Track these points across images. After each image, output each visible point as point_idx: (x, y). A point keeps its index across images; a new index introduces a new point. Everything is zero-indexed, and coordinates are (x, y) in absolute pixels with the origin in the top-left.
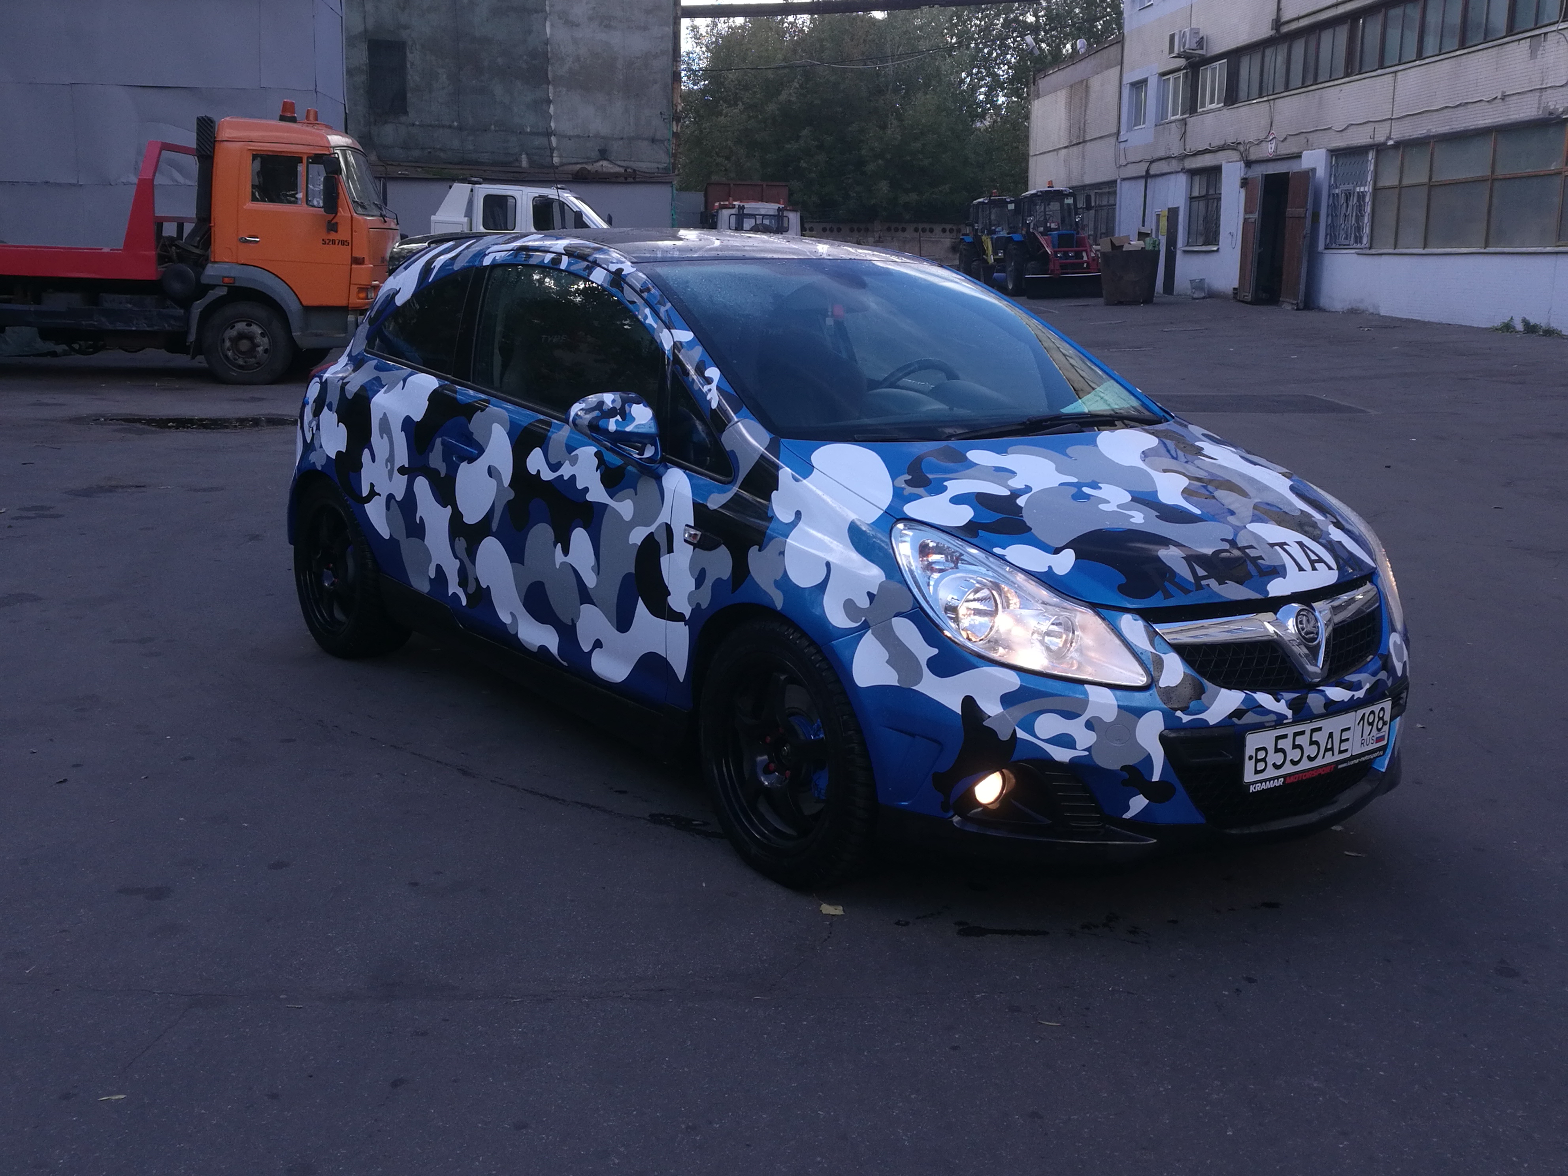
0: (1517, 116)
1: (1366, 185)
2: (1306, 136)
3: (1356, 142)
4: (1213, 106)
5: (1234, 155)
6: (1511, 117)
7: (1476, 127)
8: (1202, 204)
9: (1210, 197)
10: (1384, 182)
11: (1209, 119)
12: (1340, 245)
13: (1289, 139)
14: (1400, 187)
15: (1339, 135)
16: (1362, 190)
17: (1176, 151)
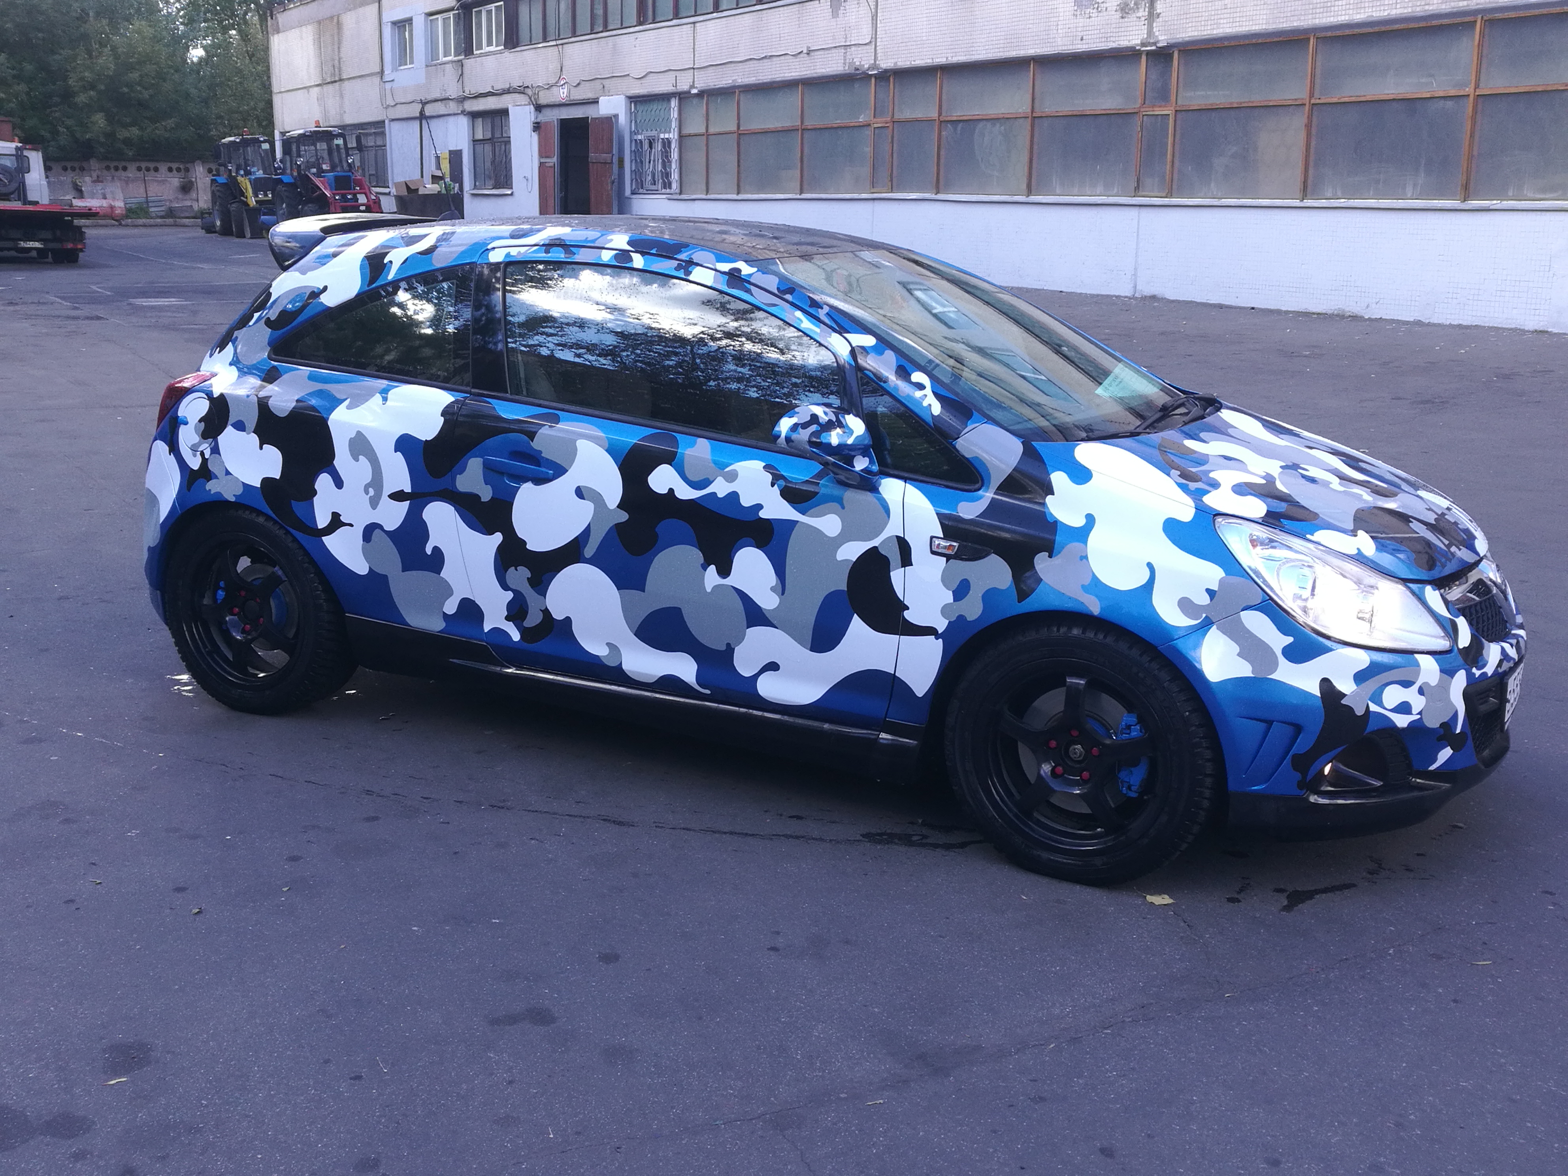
0: (824, 71)
1: (670, 132)
2: (602, 82)
3: (657, 89)
4: (492, 49)
5: (521, 99)
6: (818, 71)
7: (783, 79)
8: (488, 148)
9: (495, 140)
10: (689, 130)
11: (490, 61)
12: (647, 190)
13: (583, 84)
14: (707, 135)
15: (639, 82)
16: (667, 136)
17: (453, 91)
